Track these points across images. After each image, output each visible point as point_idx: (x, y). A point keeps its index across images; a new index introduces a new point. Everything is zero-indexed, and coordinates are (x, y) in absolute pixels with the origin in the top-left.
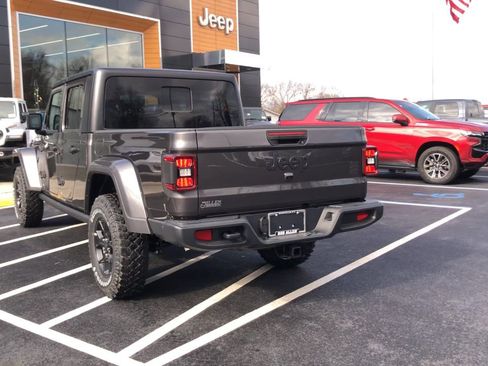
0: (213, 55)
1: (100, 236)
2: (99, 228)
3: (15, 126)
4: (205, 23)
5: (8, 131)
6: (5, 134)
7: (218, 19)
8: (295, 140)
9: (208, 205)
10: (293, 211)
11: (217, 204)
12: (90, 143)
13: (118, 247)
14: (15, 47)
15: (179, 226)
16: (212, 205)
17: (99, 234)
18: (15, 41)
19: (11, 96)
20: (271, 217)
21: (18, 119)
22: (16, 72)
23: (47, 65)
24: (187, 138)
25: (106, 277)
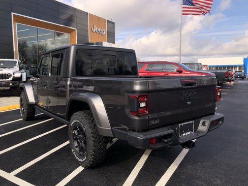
0: (98, 43)
1: (76, 133)
2: (75, 129)
3: (17, 72)
4: (94, 31)
5: (14, 74)
6: (13, 75)
7: (99, 30)
8: (192, 84)
9: (153, 122)
10: (189, 122)
11: (157, 122)
12: (69, 83)
13: (91, 142)
14: (15, 38)
15: (140, 137)
16: (155, 122)
17: (75, 132)
18: (15, 35)
19: (13, 59)
20: (180, 126)
21: (18, 69)
22: (16, 48)
23: (27, 47)
24: (141, 84)
25: (81, 156)
